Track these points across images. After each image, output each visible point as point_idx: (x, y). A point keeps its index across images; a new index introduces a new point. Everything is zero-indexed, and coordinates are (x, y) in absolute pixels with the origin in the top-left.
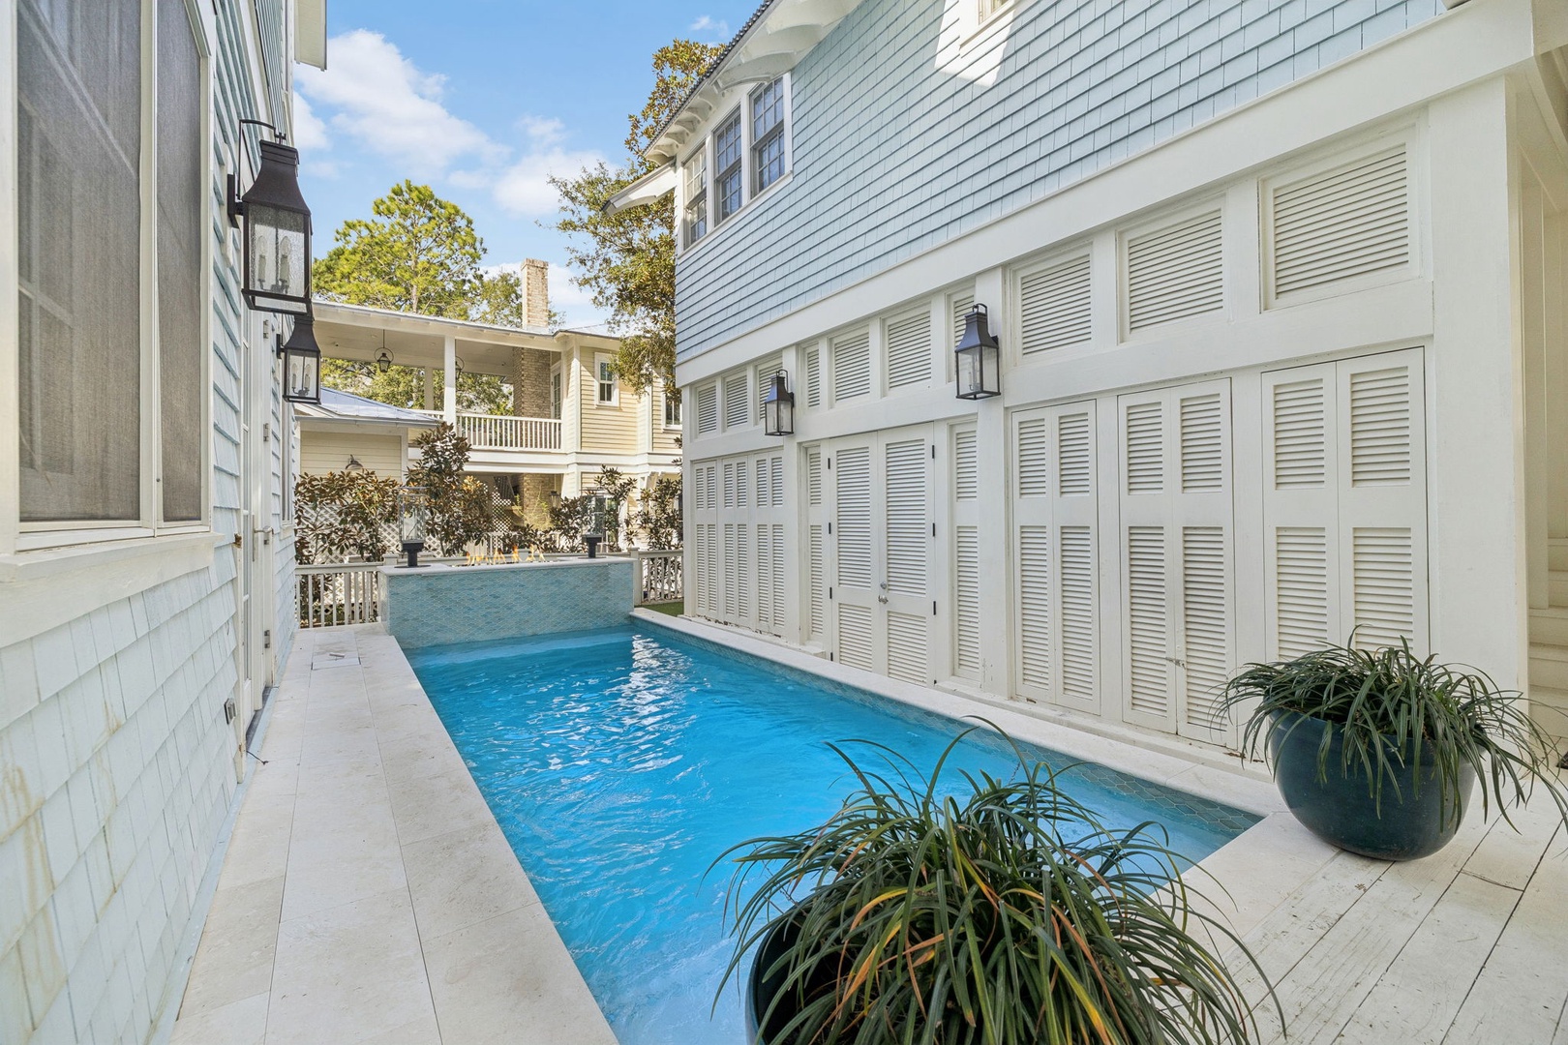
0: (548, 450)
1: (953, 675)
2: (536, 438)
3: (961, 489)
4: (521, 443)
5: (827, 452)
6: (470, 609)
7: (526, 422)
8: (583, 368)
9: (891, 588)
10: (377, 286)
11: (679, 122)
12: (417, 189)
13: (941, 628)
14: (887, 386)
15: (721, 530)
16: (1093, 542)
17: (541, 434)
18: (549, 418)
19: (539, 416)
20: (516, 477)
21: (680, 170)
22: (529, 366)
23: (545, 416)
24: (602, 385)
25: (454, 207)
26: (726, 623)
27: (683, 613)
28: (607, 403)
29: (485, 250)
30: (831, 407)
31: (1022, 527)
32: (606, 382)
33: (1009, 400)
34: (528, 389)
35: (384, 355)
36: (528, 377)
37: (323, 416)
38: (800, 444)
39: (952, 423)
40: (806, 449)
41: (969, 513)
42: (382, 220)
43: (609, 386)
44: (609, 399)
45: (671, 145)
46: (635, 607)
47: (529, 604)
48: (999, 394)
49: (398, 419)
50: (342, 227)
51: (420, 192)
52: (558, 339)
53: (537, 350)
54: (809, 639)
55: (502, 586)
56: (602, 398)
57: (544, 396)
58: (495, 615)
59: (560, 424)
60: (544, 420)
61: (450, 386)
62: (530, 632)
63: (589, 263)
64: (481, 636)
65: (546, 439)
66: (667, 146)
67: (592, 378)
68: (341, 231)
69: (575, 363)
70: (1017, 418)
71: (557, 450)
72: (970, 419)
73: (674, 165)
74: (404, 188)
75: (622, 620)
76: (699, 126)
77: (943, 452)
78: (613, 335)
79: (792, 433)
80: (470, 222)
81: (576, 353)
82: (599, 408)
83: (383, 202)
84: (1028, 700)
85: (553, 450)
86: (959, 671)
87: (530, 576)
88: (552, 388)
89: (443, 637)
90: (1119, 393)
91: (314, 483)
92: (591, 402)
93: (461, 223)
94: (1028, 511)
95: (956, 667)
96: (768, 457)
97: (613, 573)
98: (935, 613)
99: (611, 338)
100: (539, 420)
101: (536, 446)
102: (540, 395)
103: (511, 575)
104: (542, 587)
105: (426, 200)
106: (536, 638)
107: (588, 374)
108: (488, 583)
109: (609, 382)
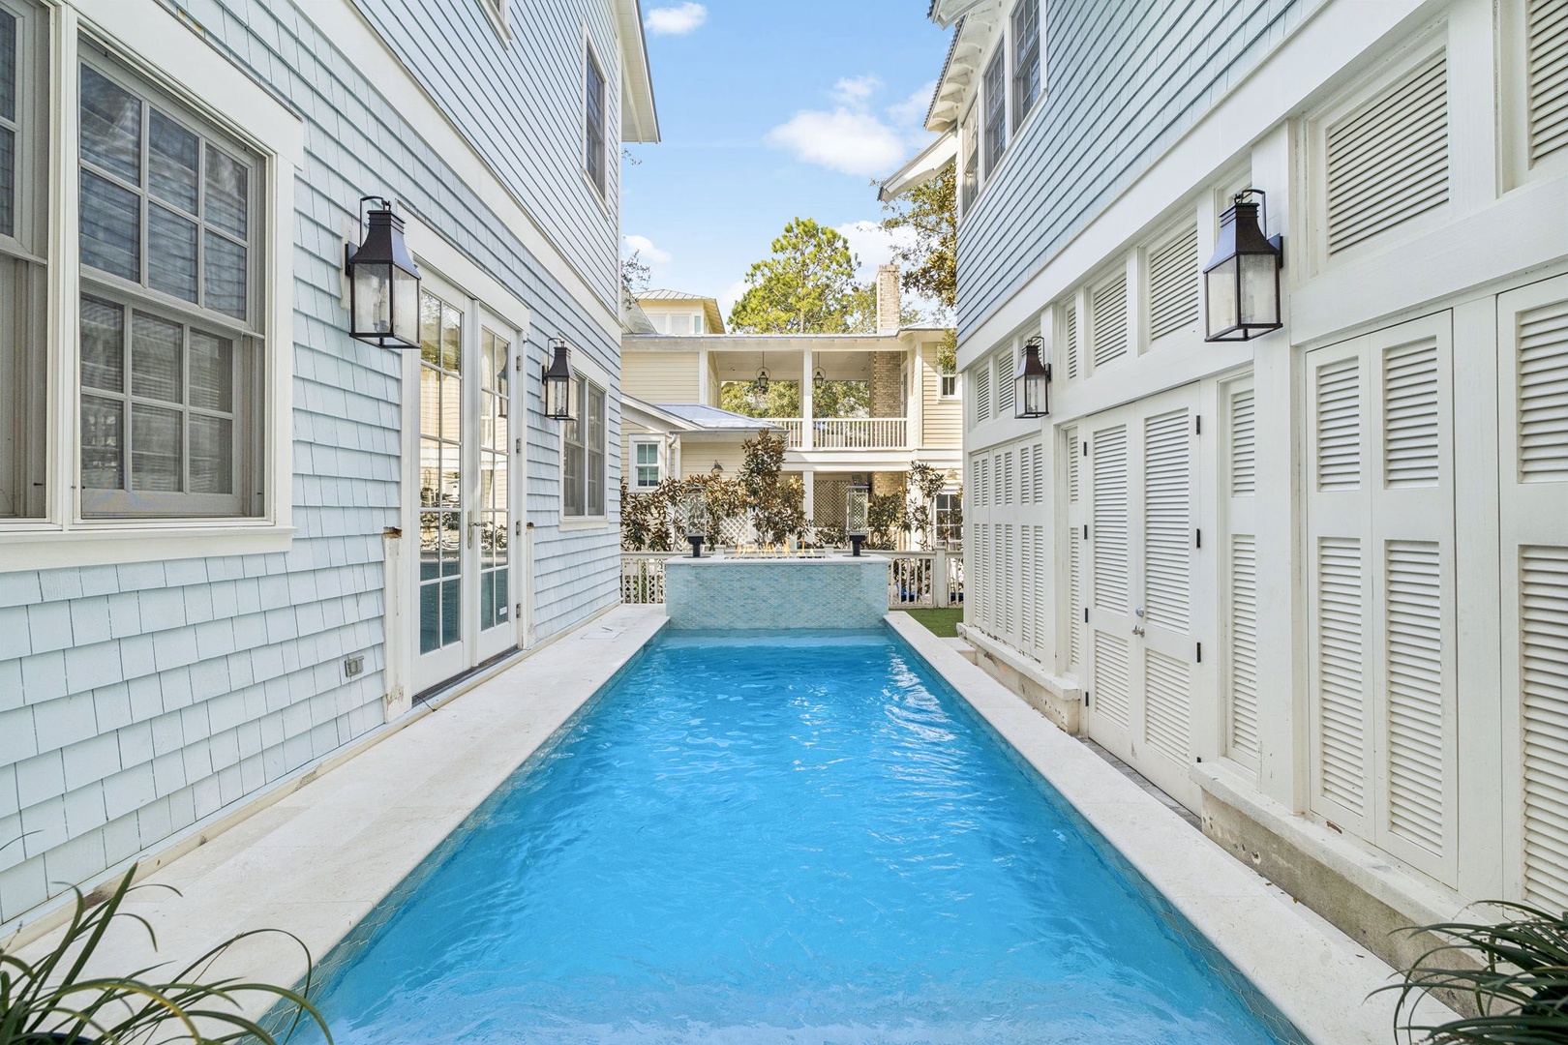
0: (893, 448)
1: (1225, 755)
2: (887, 437)
3: (1238, 478)
4: (874, 442)
5: (1084, 433)
6: (730, 599)
7: (878, 423)
8: (925, 364)
9: (1150, 616)
10: (775, 313)
11: (950, 80)
12: (803, 223)
13: (1205, 682)
14: (1148, 337)
15: (992, 530)
16: (1445, 570)
17: (892, 433)
18: (900, 417)
19: (890, 415)
20: (870, 475)
21: (960, 131)
22: (880, 368)
23: (895, 416)
24: (945, 380)
25: (832, 232)
26: (996, 638)
27: (962, 622)
28: (949, 397)
29: (860, 263)
30: (1089, 375)
31: (1322, 539)
32: (949, 376)
33: (1298, 332)
34: (880, 390)
35: (763, 373)
36: (881, 378)
37: (695, 429)
38: (1057, 426)
39: (1224, 380)
40: (1066, 431)
41: (1245, 512)
42: (780, 256)
43: (952, 379)
44: (952, 393)
45: (952, 108)
46: (890, 609)
47: (783, 598)
48: (1278, 325)
49: (747, 428)
50: (750, 270)
51: (805, 226)
52: (903, 339)
53: (889, 352)
54: (1068, 670)
55: (758, 579)
56: (945, 393)
57: (895, 396)
58: (751, 606)
59: (905, 422)
60: (894, 419)
61: (808, 395)
62: (783, 625)
63: (912, 257)
64: (740, 625)
65: (896, 437)
66: (947, 110)
67: (935, 374)
68: (749, 273)
69: (918, 360)
70: (1315, 360)
71: (903, 448)
72: (1245, 369)
73: (955, 128)
74: (794, 226)
75: (874, 622)
76: (972, 76)
77: (1210, 424)
78: (939, 327)
79: (1047, 413)
80: (845, 242)
81: (919, 351)
82: (941, 403)
83: (778, 240)
84: (1329, 824)
85: (898, 448)
86: (1232, 751)
87: (783, 571)
88: (902, 386)
89: (709, 622)
90: (1499, 286)
91: (676, 484)
92: (933, 398)
93: (839, 244)
94: (1329, 510)
95: (1230, 744)
96: (1029, 444)
97: (866, 573)
98: (1199, 660)
99: (937, 330)
100: (890, 419)
101: (887, 445)
102: (891, 395)
103: (766, 570)
104: (795, 583)
105: (811, 232)
106: (787, 631)
107: (931, 369)
108: (747, 576)
109: (952, 376)
